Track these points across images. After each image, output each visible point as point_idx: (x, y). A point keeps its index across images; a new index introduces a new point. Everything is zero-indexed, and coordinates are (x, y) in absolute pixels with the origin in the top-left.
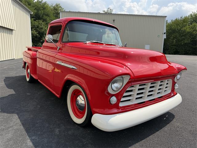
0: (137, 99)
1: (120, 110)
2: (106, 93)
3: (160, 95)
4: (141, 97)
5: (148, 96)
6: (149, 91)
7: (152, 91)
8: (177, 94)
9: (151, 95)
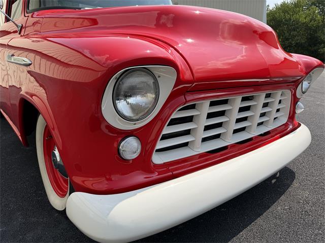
0: (204, 140)
1: (155, 176)
2: (103, 127)
3: (263, 130)
4: (218, 136)
5: (236, 131)
6: (238, 121)
7: (245, 119)
8: (299, 125)
9: (243, 129)
